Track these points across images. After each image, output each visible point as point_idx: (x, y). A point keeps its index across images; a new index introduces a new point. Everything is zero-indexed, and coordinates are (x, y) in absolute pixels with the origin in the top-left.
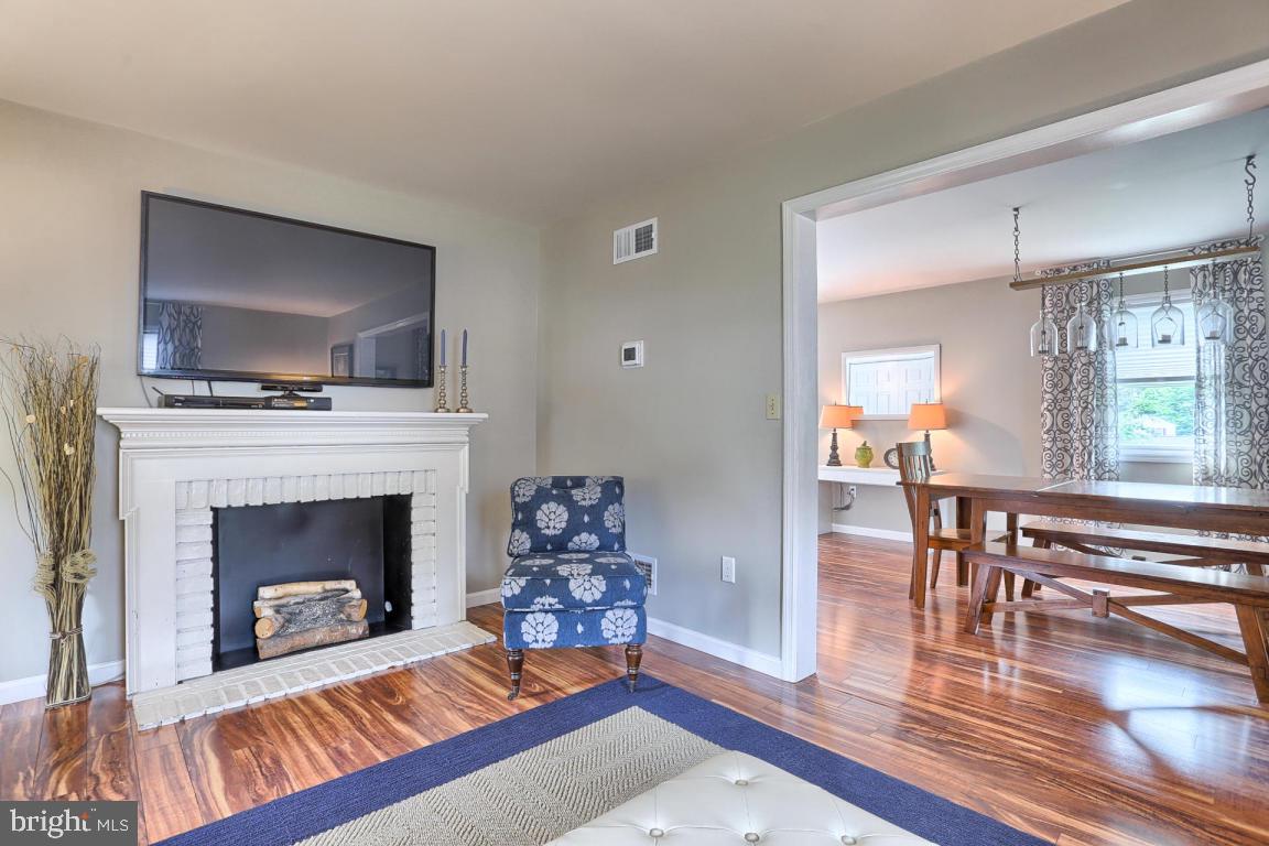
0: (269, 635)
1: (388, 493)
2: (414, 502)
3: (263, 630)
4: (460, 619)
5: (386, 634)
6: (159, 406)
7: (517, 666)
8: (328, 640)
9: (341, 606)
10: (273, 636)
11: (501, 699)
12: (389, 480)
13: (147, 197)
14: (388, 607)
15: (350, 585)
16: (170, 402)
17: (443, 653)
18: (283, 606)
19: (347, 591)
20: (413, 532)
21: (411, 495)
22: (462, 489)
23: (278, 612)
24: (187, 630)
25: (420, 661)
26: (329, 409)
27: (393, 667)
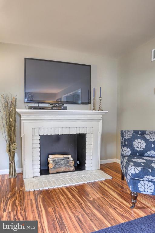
0: (52, 168)
1: (80, 133)
2: (87, 136)
3: (51, 166)
4: (98, 169)
5: (79, 171)
6: (28, 109)
7: (135, 198)
8: (65, 171)
9: (68, 162)
10: (53, 168)
11: (128, 208)
12: (80, 129)
13: (26, 59)
14: (78, 162)
15: (70, 156)
16: (31, 108)
17: (98, 180)
18: (54, 160)
19: (69, 158)
20: (86, 144)
21: (86, 134)
22: (100, 132)
23: (53, 162)
24: (35, 165)
25: (91, 182)
26: (66, 109)
27: (84, 183)
